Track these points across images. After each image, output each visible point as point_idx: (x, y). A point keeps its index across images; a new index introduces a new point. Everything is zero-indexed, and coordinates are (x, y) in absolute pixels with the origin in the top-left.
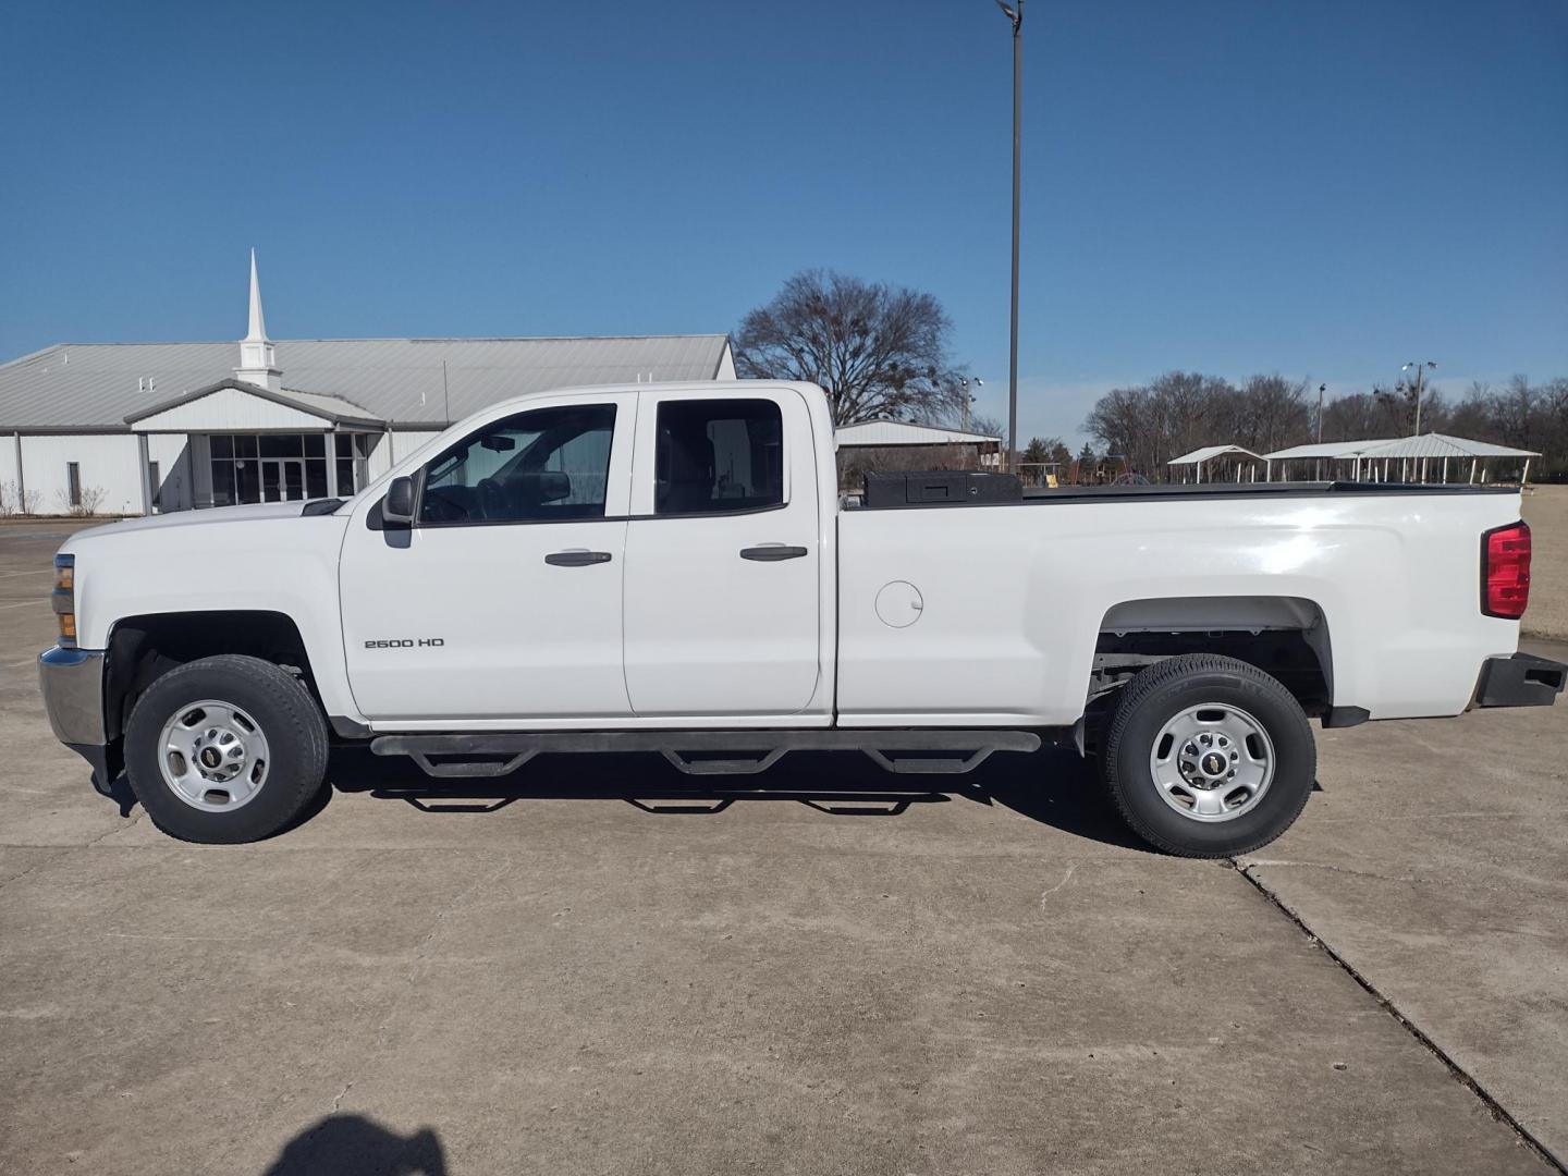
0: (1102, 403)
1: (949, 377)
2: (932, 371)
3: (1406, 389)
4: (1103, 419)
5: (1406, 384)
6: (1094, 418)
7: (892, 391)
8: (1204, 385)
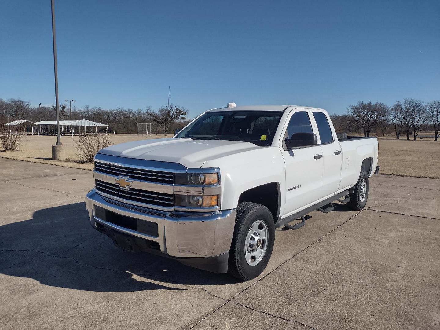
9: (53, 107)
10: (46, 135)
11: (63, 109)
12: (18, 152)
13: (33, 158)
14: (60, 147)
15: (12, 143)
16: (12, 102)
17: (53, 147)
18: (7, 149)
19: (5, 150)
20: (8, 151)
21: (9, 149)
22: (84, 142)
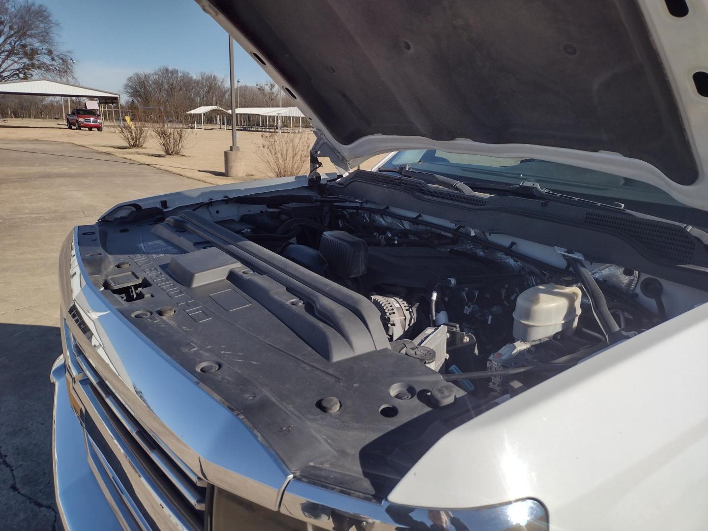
0: (130, 79)
1: (61, 56)
2: (50, 52)
3: (269, 85)
4: (131, 87)
5: (269, 83)
6: (127, 86)
7: (25, 60)
8: (180, 75)
9: (257, 85)
10: (244, 131)
11: (271, 89)
12: (183, 158)
13: (199, 171)
14: (236, 153)
15: (176, 143)
16: (202, 78)
17: (226, 153)
18: (168, 153)
19: (165, 154)
20: (170, 156)
21: (170, 152)
22: (271, 147)
